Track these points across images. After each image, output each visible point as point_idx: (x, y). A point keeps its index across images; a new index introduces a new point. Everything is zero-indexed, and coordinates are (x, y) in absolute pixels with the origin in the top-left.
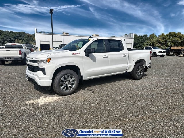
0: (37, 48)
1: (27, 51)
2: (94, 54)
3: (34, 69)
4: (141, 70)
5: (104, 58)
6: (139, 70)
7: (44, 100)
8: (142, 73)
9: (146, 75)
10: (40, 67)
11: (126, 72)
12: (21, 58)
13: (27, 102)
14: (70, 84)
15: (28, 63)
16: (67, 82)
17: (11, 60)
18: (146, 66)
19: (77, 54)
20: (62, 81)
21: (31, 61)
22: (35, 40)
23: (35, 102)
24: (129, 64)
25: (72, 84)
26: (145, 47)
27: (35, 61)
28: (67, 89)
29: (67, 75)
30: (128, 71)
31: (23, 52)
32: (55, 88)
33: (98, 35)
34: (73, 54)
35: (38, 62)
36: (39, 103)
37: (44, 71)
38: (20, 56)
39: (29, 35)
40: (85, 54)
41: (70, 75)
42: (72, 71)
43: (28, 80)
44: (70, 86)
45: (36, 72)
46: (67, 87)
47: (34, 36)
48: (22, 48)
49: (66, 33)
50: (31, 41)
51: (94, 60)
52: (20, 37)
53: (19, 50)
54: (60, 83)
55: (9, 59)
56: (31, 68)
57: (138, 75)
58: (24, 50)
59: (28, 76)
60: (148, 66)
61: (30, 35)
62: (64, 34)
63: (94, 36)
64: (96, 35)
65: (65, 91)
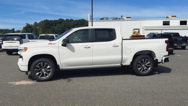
2: (73, 44)
6: (144, 64)
10: (21, 55)
11: (122, 65)
18: (157, 60)
28: (43, 76)
29: (42, 63)
30: (124, 64)
33: (176, 16)
35: (20, 51)
40: (62, 44)
41: (45, 63)
51: (73, 50)
54: (35, 69)
57: (141, 69)
62: (125, 18)
63: (169, 18)
64: (172, 16)
65: (40, 77)
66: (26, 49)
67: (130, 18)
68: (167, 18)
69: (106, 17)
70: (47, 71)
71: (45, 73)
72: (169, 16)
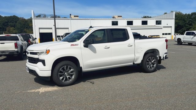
0: (36, 39)
1: (23, 43)
2: (94, 45)
3: (34, 61)
4: (153, 61)
5: (105, 48)
6: (151, 61)
7: (44, 89)
8: (155, 65)
9: (164, 68)
10: (40, 59)
11: (134, 63)
12: (17, 52)
13: (29, 91)
14: (69, 74)
15: (29, 55)
16: (66, 73)
17: (5, 55)
18: (160, 57)
19: (76, 45)
20: (61, 72)
21: (32, 53)
22: (32, 27)
23: (37, 91)
24: (137, 55)
25: (72, 76)
26: (186, 32)
27: (36, 54)
28: (66, 80)
29: (65, 66)
30: (136, 63)
31: (19, 45)
32: (55, 78)
33: (121, 16)
34: (72, 45)
35: (38, 54)
36: (39, 92)
37: (43, 62)
38: (16, 50)
39: (23, 20)
40: (84, 45)
41: (69, 66)
42: (70, 62)
43: (28, 72)
44: (69, 77)
45: (36, 63)
46: (66, 78)
47: (31, 20)
48: (18, 40)
49: (75, 16)
50: (27, 28)
51: (94, 50)
52: (11, 23)
53: (15, 42)
54: (59, 73)
55: (4, 53)
56: (32, 60)
57: (149, 67)
58: (20, 42)
59: (29, 68)
60: (164, 57)
61: (25, 19)
62: (72, 16)
63: (115, 18)
64: (118, 17)
65: (64, 81)
66: (48, 52)
67: (78, 16)
68: (113, 18)
69: (43, 14)
70: (70, 74)
71: (68, 77)
72: (115, 16)
